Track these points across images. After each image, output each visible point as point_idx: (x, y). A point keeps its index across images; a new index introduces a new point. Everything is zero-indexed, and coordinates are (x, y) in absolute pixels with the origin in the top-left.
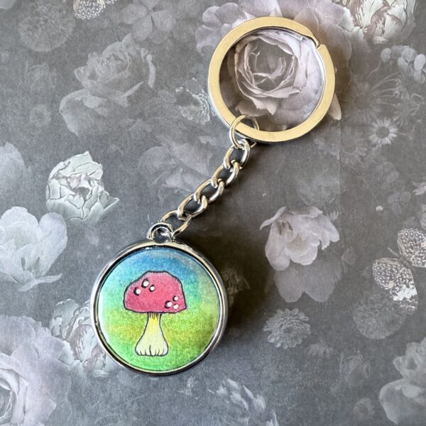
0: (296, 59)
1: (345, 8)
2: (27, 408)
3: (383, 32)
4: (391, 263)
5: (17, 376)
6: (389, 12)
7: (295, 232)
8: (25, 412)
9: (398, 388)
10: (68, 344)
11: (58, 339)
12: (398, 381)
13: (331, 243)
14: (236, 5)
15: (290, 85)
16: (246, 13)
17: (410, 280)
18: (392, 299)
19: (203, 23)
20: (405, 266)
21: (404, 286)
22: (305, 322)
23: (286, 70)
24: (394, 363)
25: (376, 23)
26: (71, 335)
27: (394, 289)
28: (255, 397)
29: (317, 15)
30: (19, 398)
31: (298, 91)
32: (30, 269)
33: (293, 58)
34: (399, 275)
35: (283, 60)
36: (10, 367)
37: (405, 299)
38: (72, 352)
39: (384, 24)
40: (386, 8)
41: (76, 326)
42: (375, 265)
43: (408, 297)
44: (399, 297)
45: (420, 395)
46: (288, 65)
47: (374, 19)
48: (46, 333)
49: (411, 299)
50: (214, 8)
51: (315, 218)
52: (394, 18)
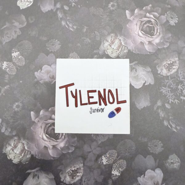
0: (44, 133)
1: (27, 149)
2: (136, 25)
3: (15, 141)
4: (19, 64)
5: (139, 35)
6: (12, 147)
7: (49, 75)
8: (137, 24)
9: (21, 25)
10: (123, 44)
11: (126, 46)
12: (20, 27)
13: (37, 72)
14: (63, 152)
15: (47, 124)
16: (60, 149)
17: (14, 58)
18: (20, 53)
19: (74, 146)
20: (15, 63)
21: (15, 56)
22: (47, 47)
23: (48, 129)
24: (21, 33)
25: (17, 144)
26: (121, 47)
27: (19, 56)
28: (65, 25)
29: (36, 147)
30: (138, 29)
31: (44, 122)
32: (134, 68)
33: (45, 133)
34: (17, 60)
35: (49, 132)
36: (141, 38)
37: (16, 52)
38: (122, 41)
39: (14, 143)
40: (13, 149)
41: (120, 50)
42: (24, 64)
43: (15, 53)
44: (17, 53)
45: (14, 23)
46: (47, 131)
47: (17, 145)
48: (129, 48)
49: (14, 52)
50: (70, 151)
51: (42, 80)
52: (10, 145)
